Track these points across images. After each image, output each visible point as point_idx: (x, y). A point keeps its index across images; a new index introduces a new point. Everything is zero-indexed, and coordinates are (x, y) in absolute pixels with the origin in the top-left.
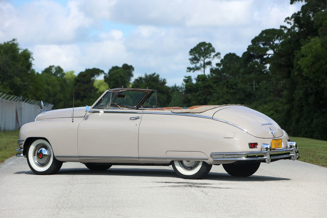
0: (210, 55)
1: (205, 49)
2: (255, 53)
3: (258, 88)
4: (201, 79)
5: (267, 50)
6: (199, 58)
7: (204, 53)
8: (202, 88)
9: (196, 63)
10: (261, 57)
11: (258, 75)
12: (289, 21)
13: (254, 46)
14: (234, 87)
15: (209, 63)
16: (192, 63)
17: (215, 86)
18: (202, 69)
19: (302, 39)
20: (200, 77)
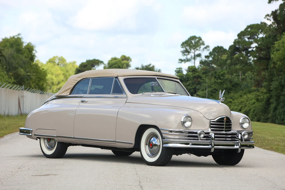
0: (200, 48)
1: (195, 43)
2: (240, 47)
3: (244, 78)
4: (191, 70)
5: (252, 43)
6: (189, 50)
7: (194, 46)
8: (192, 78)
9: (186, 55)
10: (246, 50)
11: (243, 67)
12: (269, 18)
13: (240, 40)
14: (222, 77)
15: (199, 55)
16: (184, 55)
17: (204, 76)
18: (193, 60)
19: (279, 35)
20: (191, 68)
